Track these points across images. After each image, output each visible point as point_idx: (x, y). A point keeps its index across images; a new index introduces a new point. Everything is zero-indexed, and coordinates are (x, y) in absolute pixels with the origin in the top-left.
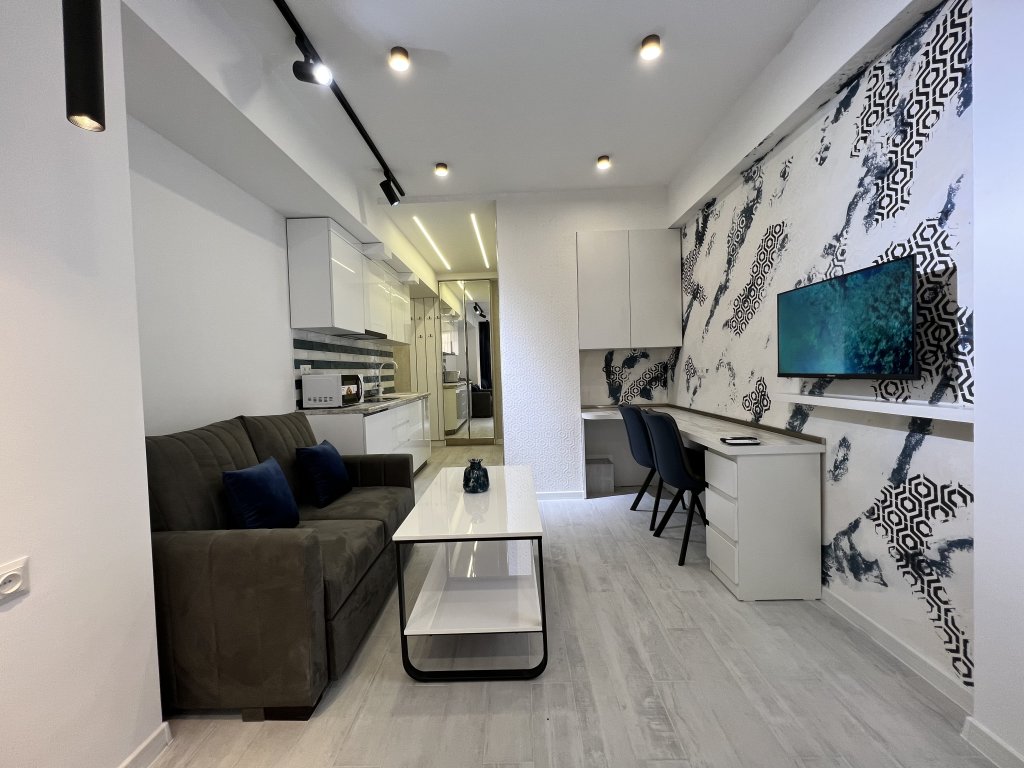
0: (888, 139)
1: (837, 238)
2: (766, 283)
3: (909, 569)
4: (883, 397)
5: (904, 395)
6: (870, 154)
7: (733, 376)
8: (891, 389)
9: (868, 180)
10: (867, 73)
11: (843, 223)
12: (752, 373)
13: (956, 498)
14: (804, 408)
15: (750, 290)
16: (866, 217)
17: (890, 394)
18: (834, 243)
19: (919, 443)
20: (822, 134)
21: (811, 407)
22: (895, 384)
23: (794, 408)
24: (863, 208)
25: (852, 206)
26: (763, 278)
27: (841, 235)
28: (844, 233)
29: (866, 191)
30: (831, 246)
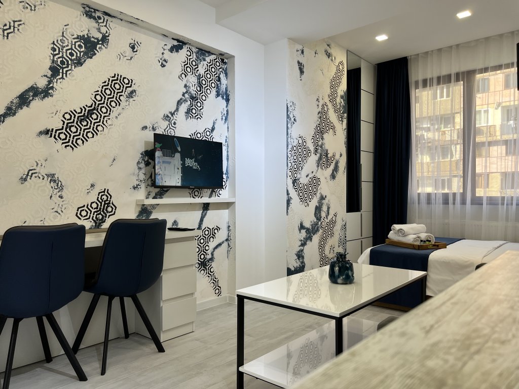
0: (195, 85)
1: (172, 114)
2: (113, 115)
3: (202, 268)
4: (193, 197)
5: (201, 196)
6: (188, 85)
7: (61, 188)
8: (196, 193)
9: (186, 96)
10: (187, 46)
11: (175, 108)
12: (92, 186)
13: (216, 231)
14: (149, 208)
15: (91, 113)
16: (186, 113)
17: (196, 196)
18: (170, 116)
19: (206, 214)
20: (162, 51)
21: (154, 206)
22: (198, 191)
23: (140, 209)
24: (184, 107)
25: (179, 103)
26: (109, 110)
27: (174, 113)
28: (175, 113)
29: (186, 101)
30: (168, 116)
